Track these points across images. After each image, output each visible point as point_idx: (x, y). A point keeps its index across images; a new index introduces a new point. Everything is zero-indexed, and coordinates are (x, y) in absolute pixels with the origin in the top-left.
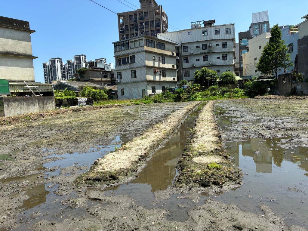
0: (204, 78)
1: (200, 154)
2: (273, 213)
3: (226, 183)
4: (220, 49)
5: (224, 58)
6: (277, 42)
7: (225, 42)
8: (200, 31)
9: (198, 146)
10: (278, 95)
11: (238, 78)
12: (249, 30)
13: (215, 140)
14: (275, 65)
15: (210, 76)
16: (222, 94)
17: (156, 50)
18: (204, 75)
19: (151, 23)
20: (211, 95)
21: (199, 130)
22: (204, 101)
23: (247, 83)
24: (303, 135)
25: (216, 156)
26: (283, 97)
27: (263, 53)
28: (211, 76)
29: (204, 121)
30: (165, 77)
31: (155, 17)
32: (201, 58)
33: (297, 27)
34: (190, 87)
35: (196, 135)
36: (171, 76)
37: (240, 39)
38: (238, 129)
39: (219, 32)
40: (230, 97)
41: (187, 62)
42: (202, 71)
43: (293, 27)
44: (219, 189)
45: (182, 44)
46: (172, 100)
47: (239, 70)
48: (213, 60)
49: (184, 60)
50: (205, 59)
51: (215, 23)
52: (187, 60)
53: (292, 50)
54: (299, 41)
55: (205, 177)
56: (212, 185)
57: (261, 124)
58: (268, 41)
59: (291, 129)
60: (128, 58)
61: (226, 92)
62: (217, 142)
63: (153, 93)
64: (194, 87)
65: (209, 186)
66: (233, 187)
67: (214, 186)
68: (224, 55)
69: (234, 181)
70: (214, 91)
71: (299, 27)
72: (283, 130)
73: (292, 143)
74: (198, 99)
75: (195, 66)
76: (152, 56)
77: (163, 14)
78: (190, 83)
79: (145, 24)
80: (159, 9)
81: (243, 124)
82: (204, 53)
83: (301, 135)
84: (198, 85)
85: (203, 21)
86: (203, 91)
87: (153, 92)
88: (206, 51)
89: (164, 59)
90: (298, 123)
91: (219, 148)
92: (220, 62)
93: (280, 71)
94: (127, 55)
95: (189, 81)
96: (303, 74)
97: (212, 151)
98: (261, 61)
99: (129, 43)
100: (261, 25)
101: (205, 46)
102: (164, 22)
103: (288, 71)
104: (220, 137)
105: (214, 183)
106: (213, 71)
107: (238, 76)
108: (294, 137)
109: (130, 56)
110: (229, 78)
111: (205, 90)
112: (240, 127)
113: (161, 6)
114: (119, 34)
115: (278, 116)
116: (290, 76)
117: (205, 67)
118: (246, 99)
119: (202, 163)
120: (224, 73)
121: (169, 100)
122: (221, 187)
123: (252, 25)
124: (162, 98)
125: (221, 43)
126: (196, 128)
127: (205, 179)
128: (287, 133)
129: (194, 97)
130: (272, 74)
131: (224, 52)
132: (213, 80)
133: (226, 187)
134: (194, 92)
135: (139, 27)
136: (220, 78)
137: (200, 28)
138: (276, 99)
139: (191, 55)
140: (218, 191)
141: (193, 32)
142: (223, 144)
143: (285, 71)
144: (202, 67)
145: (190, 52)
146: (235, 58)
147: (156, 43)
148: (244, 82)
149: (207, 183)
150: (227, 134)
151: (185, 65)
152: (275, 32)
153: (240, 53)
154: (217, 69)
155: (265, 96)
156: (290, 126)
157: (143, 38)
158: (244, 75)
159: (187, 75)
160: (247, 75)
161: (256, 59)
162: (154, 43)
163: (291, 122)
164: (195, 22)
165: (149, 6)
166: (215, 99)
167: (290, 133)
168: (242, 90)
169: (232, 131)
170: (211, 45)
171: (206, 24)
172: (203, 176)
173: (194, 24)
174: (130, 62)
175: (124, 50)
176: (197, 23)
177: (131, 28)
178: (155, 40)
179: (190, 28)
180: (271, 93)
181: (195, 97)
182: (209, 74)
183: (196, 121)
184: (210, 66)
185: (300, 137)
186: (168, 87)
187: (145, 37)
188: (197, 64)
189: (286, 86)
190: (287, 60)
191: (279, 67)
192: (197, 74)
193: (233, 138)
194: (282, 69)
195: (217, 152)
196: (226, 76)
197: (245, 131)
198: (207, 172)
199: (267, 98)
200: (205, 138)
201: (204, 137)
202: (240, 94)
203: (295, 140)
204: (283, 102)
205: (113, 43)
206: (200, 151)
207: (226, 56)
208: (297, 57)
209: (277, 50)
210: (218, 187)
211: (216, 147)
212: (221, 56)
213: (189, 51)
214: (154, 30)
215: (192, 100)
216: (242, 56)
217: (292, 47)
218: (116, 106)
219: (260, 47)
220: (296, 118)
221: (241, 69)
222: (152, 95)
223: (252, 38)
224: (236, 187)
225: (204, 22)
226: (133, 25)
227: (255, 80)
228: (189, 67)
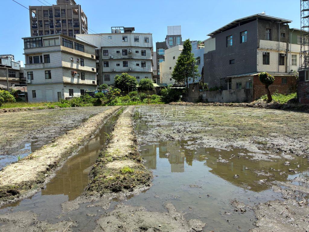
0: (125, 84)
1: (114, 159)
2: (176, 210)
3: (136, 186)
4: (139, 56)
5: (143, 65)
6: (188, 54)
7: (144, 50)
8: (121, 37)
9: (113, 151)
10: (188, 102)
11: (155, 85)
12: (164, 41)
13: (130, 144)
14: (187, 75)
15: (129, 82)
16: (141, 100)
17: (74, 51)
18: (124, 80)
19: (69, 22)
20: (131, 100)
21: (116, 135)
22: (125, 106)
23: (163, 90)
24: (205, 137)
25: (129, 160)
26: (193, 104)
27: (177, 62)
28: (131, 82)
29: (121, 126)
30: (84, 80)
31: (74, 16)
32: (121, 63)
33: (203, 43)
34: (110, 91)
35: (113, 140)
36: (91, 79)
37: (157, 48)
38: (153, 133)
39: (138, 39)
40: (148, 103)
41: (107, 66)
42: (122, 76)
43: (200, 42)
44: (130, 192)
45: (102, 47)
46: (91, 104)
47: (156, 78)
48: (133, 66)
49: (104, 64)
50: (125, 64)
51: (134, 30)
52: (107, 64)
53: (200, 63)
54: (205, 55)
55: (117, 182)
56: (123, 189)
57: (172, 128)
58: (181, 53)
59: (196, 133)
60: (41, 57)
61: (145, 98)
62: (132, 146)
63: (71, 97)
64: (114, 92)
65: (121, 191)
66: (143, 189)
67: (125, 190)
68: (143, 62)
69: (145, 183)
70: (134, 97)
71: (205, 43)
72: (190, 133)
73: (196, 144)
74: (119, 104)
75: (115, 70)
76: (70, 57)
77: (82, 14)
78: (110, 88)
79: (62, 22)
80: (78, 8)
81: (158, 128)
82: (123, 59)
83: (203, 137)
84: (118, 90)
85: (123, 27)
86: (123, 96)
87: (70, 95)
88: (126, 57)
89: (83, 62)
90: (202, 127)
91: (133, 152)
92: (139, 69)
93: (191, 81)
94: (41, 53)
95: (109, 85)
96: (207, 84)
97: (126, 156)
98: (176, 70)
99: (43, 40)
100: (175, 38)
101: (125, 52)
102: (83, 23)
103: (196, 81)
104: (135, 141)
105: (126, 187)
106: (133, 77)
107: (155, 83)
108: (198, 139)
109: (44, 55)
110: (147, 84)
111: (125, 95)
112: (154, 132)
113: (80, 6)
114: (31, 29)
115: (187, 120)
116: (198, 85)
117: (125, 72)
118: (162, 105)
119: (115, 168)
120: (143, 79)
121: (88, 104)
122: (132, 190)
123: (168, 37)
124: (80, 102)
125: (140, 50)
126: (113, 133)
127: (117, 185)
128: (193, 136)
129: (114, 102)
130: (184, 83)
131: (143, 60)
132: (133, 86)
133: (137, 191)
134: (114, 96)
135: (55, 24)
136: (140, 84)
137: (120, 33)
138: (186, 105)
139: (111, 59)
140: (129, 195)
141: (113, 36)
142: (138, 148)
143: (194, 81)
144: (122, 72)
145: (111, 57)
146: (153, 66)
147: (74, 44)
148: (161, 88)
149: (119, 188)
150: (142, 138)
151: (105, 69)
152: (187, 46)
153: (158, 61)
154: (136, 75)
155: (178, 103)
156: (195, 129)
157: (59, 37)
158: (161, 83)
159: (108, 79)
160: (164, 83)
161: (170, 68)
162: (72, 44)
163: (196, 126)
164: (115, 27)
165: (67, 3)
166: (135, 104)
167: (195, 135)
168: (159, 96)
169: (147, 135)
170: (131, 52)
171: (126, 30)
172: (115, 181)
173: (114, 29)
174: (43, 61)
175: (36, 47)
176: (117, 28)
177: (45, 25)
178: (72, 41)
179: (111, 32)
180: (183, 100)
181: (116, 102)
182: (129, 79)
183: (114, 125)
184: (130, 72)
185: (202, 139)
186: (88, 90)
187: (61, 35)
188: (117, 69)
189: (195, 94)
190: (196, 71)
191: (189, 76)
192: (117, 79)
193: (148, 141)
194: (192, 79)
195: (131, 156)
196: (145, 83)
197: (159, 134)
198: (119, 177)
199: (180, 105)
200: (121, 143)
201: (120, 141)
202: (156, 100)
203: (199, 141)
204: (192, 108)
205: (22, 38)
206: (115, 156)
207: (145, 64)
208: (203, 69)
209: (188, 62)
210: (129, 191)
211: (130, 151)
212: (140, 63)
213: (110, 55)
214: (72, 30)
215: (113, 105)
216: (159, 65)
217: (200, 60)
218: (25, 110)
219: (174, 58)
220: (201, 122)
221: (158, 77)
222: (69, 98)
223: (167, 48)
224: (146, 189)
225: (125, 28)
226: (47, 21)
227: (170, 88)
228: (110, 71)
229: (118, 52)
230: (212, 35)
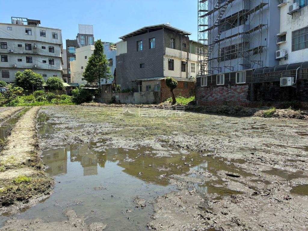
0: (28, 81)
1: (8, 168)
2: (76, 216)
3: (33, 196)
4: (46, 52)
5: (51, 62)
6: (100, 55)
7: (52, 46)
8: (23, 29)
9: (7, 159)
10: (101, 103)
11: (65, 85)
12: (75, 39)
13: (30, 150)
14: (99, 75)
15: (34, 80)
16: (49, 100)
18: (28, 78)
20: (36, 100)
21: (12, 140)
22: (28, 107)
23: (74, 90)
24: (115, 138)
25: (27, 168)
26: (105, 105)
27: (88, 63)
28: (36, 80)
29: (21, 129)
32: (24, 59)
33: (115, 45)
34: (9, 89)
35: (7, 147)
37: (68, 46)
38: (60, 136)
39: (45, 34)
40: (57, 104)
41: (6, 60)
42: (25, 73)
43: (112, 44)
44: (25, 204)
47: (67, 77)
48: (38, 62)
49: (2, 57)
50: (29, 60)
51: (40, 23)
53: (112, 64)
54: (117, 57)
55: (8, 194)
56: (16, 202)
57: (82, 130)
58: (93, 53)
59: (107, 134)
61: (53, 98)
62: (32, 152)
64: (15, 91)
65: (13, 204)
66: (40, 199)
67: (18, 203)
68: (50, 59)
69: (43, 192)
70: (40, 97)
71: (117, 45)
72: (100, 134)
73: (105, 146)
74: (20, 104)
75: (15, 66)
78: (10, 86)
81: (66, 130)
82: (27, 54)
83: (113, 138)
84: (19, 88)
85: (27, 19)
86: (26, 95)
88: (30, 52)
90: (113, 127)
91: (33, 158)
92: (46, 66)
93: (103, 83)
95: (8, 83)
96: (120, 85)
97: (24, 163)
98: (87, 70)
100: (86, 37)
101: (29, 47)
103: (109, 82)
104: (36, 146)
105: (19, 199)
106: (39, 75)
107: (65, 82)
108: (108, 140)
110: (56, 83)
111: (29, 95)
112: (61, 135)
115: (98, 121)
116: (111, 87)
117: (28, 69)
118: (73, 106)
119: (7, 178)
120: (50, 78)
122: (27, 202)
123: (79, 35)
125: (47, 46)
126: (9, 138)
127: (8, 197)
128: (102, 137)
129: (15, 102)
130: (97, 84)
131: (52, 57)
132: (38, 84)
133: (33, 202)
134: (14, 96)
136: (47, 83)
137: (23, 25)
138: (99, 106)
139: (11, 53)
140: (23, 207)
141: (14, 27)
142: (40, 153)
143: (106, 82)
144: (25, 69)
145: (10, 50)
146: (63, 64)
148: (71, 88)
149: (10, 201)
150: (46, 142)
151: (3, 64)
152: (98, 46)
153: (68, 60)
154: (43, 73)
155: (91, 104)
156: (106, 130)
158: (71, 82)
159: (6, 75)
160: (75, 82)
161: (82, 68)
163: (107, 127)
164: (17, 18)
166: (41, 105)
167: (105, 137)
168: (70, 96)
169: (52, 138)
170: (36, 47)
171: (31, 23)
172: (6, 194)
173: (15, 19)
176: (18, 19)
179: (10, 23)
180: (96, 101)
181: (16, 102)
182: (34, 77)
183: (12, 129)
184: (35, 69)
185: (112, 140)
188: (18, 64)
189: (108, 95)
190: (108, 72)
191: (102, 77)
192: (19, 76)
193: (53, 146)
194: (105, 80)
195: (29, 163)
196: (53, 82)
197: (66, 137)
198: (11, 188)
199: (92, 105)
200: (19, 149)
201: (17, 147)
202: (67, 100)
203: (108, 142)
204: (104, 109)
206: (9, 164)
207: (53, 61)
208: (115, 70)
209: (100, 63)
210: (24, 203)
211: (29, 158)
212: (47, 60)
213: (9, 48)
215: (13, 105)
216: (70, 64)
217: (112, 62)
219: (86, 57)
220: (112, 123)
221: (69, 76)
223: (78, 47)
224: (45, 198)
225: (28, 20)
227: (82, 88)
228: (9, 67)
229: (19, 46)
230: (124, 38)
